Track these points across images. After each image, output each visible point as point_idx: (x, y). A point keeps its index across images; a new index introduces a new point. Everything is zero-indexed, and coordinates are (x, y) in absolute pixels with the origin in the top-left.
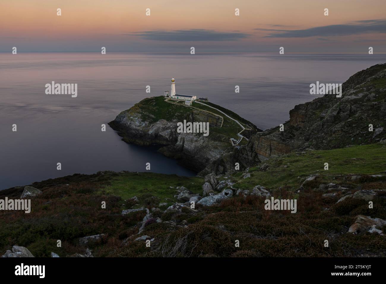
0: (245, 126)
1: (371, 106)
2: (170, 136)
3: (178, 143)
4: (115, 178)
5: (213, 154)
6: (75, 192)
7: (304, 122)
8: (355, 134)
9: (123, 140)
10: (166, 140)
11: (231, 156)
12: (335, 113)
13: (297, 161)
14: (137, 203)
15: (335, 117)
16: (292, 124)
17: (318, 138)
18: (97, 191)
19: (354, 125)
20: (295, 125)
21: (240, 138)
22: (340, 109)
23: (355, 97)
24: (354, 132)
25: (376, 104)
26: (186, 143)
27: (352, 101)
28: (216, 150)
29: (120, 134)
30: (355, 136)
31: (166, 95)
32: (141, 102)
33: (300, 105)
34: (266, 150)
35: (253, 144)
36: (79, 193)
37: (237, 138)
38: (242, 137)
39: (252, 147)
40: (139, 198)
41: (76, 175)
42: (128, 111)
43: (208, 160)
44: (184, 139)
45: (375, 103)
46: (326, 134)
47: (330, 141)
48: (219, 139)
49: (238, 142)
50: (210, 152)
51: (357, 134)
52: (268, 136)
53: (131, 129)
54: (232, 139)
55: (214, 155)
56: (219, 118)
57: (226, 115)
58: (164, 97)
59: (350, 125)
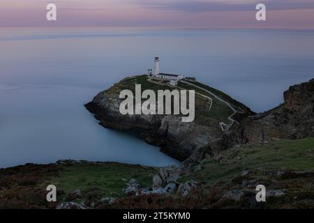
0: (236, 109)
2: (153, 120)
3: (161, 127)
4: (68, 169)
5: (200, 140)
6: (16, 184)
7: (299, 105)
9: (100, 124)
10: (149, 124)
11: (218, 143)
13: (254, 152)
14: (78, 197)
16: (286, 107)
18: (41, 183)
20: (290, 108)
21: (231, 121)
26: (170, 127)
28: (205, 136)
29: (97, 118)
31: (149, 74)
32: (122, 82)
33: (295, 86)
34: (258, 136)
35: (243, 129)
36: (21, 185)
37: (227, 122)
38: (233, 121)
39: (242, 132)
40: (82, 192)
41: (27, 164)
42: (106, 91)
43: (194, 147)
44: (168, 122)
48: (207, 124)
49: (228, 127)
50: (197, 138)
52: (260, 120)
53: (110, 112)
54: (221, 123)
55: (202, 141)
56: (207, 100)
57: (216, 97)
58: (147, 76)
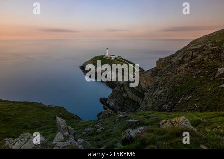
1: (211, 50)
8: (197, 73)
12: (180, 58)
15: (180, 60)
16: (157, 68)
17: (166, 75)
19: (196, 66)
20: (159, 68)
22: (184, 56)
23: (195, 47)
24: (196, 71)
25: (216, 49)
27: (193, 49)
30: (196, 74)
31: (104, 55)
32: (93, 58)
34: (144, 81)
45: (215, 47)
46: (172, 72)
47: (175, 78)
51: (199, 73)
52: (145, 74)
59: (192, 65)
